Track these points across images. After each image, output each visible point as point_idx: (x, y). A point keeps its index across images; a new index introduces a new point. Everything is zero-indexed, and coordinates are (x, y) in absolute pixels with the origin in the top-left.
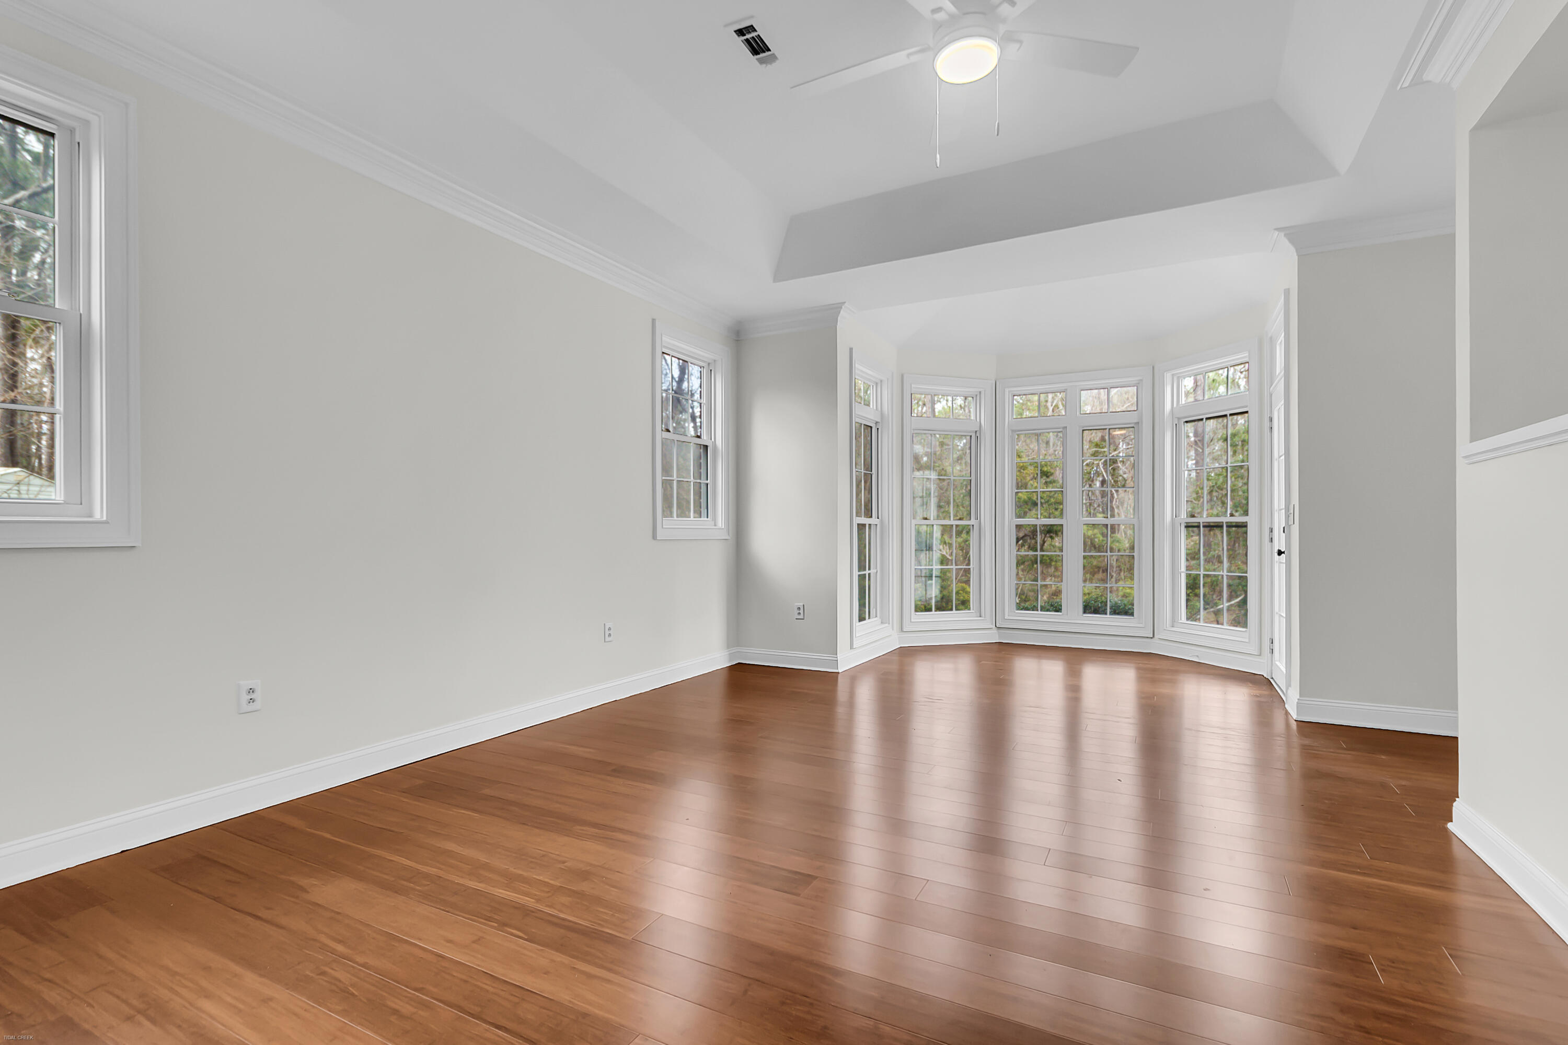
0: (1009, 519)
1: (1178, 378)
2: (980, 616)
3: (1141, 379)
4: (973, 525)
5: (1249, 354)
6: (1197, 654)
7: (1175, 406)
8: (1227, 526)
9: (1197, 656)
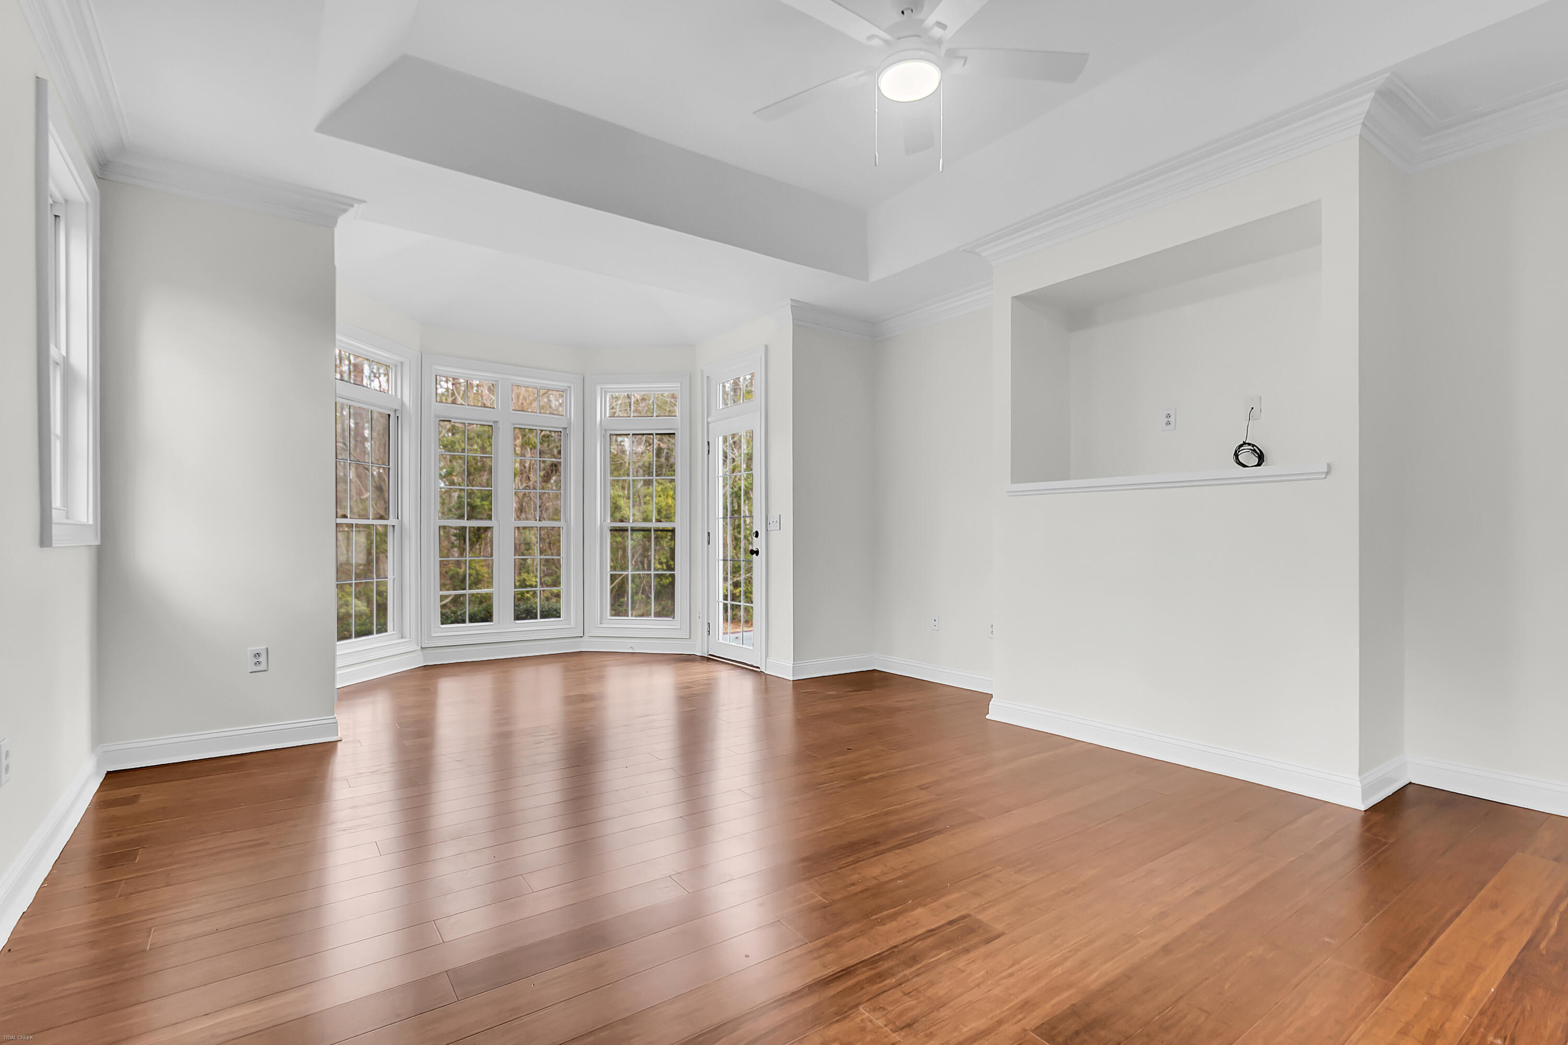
0: (434, 520)
1: (605, 392)
2: (402, 638)
3: (570, 385)
4: (394, 526)
5: (681, 385)
6: (630, 646)
7: (603, 418)
8: (655, 530)
9: (632, 648)
